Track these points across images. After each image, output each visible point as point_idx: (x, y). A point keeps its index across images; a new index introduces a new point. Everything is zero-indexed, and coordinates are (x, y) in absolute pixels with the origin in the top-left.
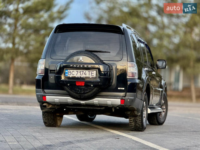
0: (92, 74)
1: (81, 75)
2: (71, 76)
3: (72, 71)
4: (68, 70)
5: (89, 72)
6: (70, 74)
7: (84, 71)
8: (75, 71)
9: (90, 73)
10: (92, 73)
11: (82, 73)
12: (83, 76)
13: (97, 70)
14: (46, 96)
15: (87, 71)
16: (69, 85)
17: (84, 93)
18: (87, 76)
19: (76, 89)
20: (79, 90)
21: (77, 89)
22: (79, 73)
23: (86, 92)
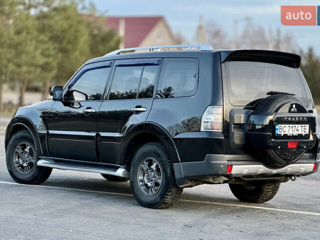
0: (305, 130)
2: (282, 134)
3: (283, 126)
4: (279, 125)
5: (302, 126)
6: (281, 130)
7: (297, 126)
8: (287, 126)
9: (303, 128)
10: (305, 128)
11: (294, 128)
12: (295, 133)
14: (234, 166)
15: (300, 125)
21: (288, 154)
22: (291, 129)
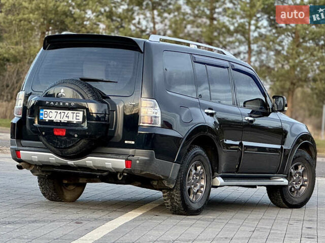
0: (77, 118)
1: (62, 117)
2: (47, 119)
3: (49, 111)
4: (44, 110)
5: (73, 113)
6: (46, 116)
7: (66, 112)
8: (53, 111)
9: (75, 114)
10: (78, 115)
11: (62, 114)
12: (65, 120)
13: (85, 111)
14: (21, 151)
15: (70, 112)
16: (44, 133)
17: (65, 148)
18: (70, 119)
19: (54, 141)
20: (58, 143)
21: (56, 141)
22: (59, 115)
23: (68, 146)
